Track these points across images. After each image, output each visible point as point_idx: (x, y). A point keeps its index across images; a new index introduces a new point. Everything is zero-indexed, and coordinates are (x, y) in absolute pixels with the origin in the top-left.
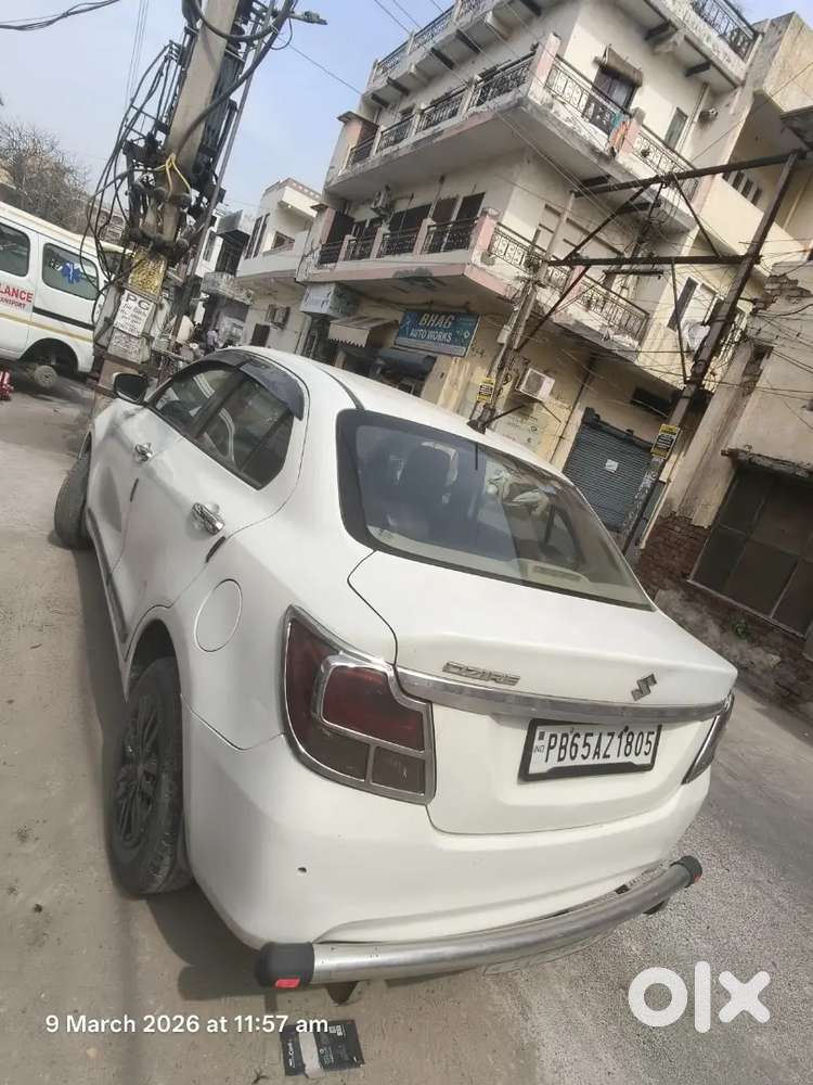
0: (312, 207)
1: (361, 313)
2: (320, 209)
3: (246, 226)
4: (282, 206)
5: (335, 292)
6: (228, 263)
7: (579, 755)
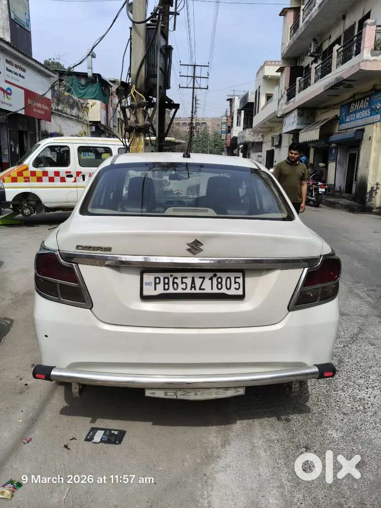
0: (277, 72)
2: (281, 70)
3: (251, 99)
4: (265, 78)
5: (298, 114)
6: (248, 123)
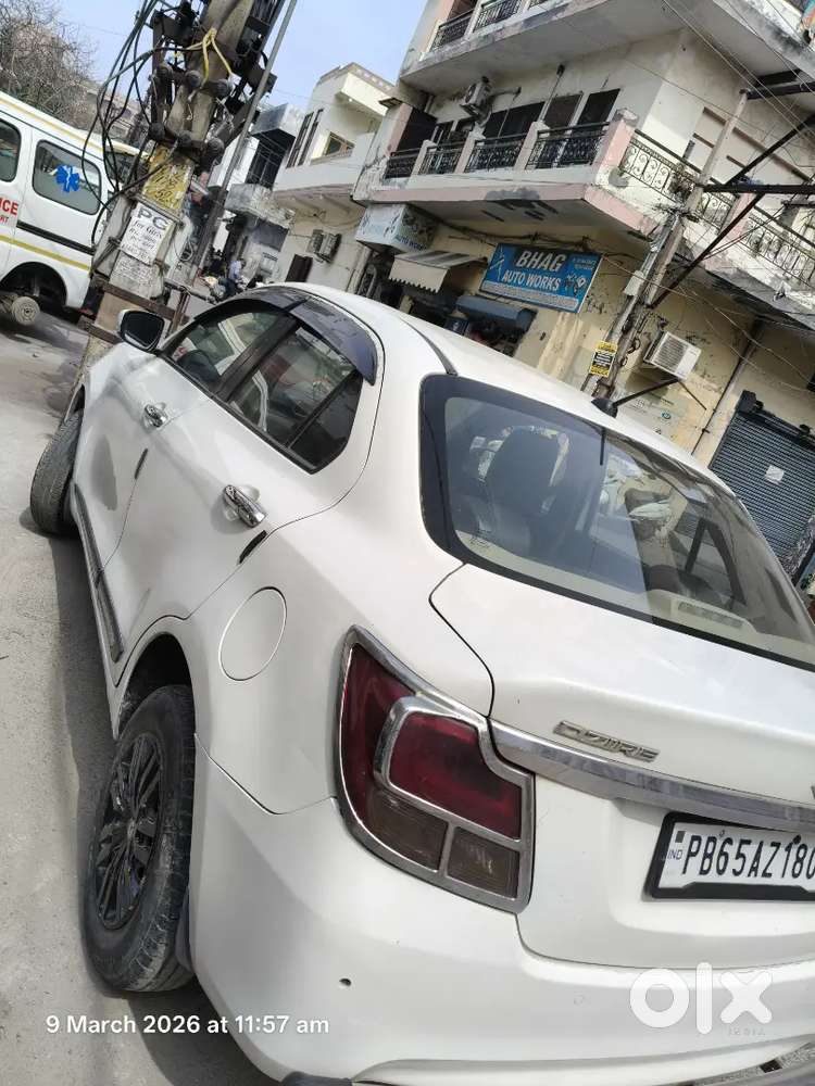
0: (381, 103)
1: (439, 245)
2: (391, 104)
3: (290, 125)
4: (341, 99)
5: (406, 216)
6: (264, 172)
7: (729, 870)
